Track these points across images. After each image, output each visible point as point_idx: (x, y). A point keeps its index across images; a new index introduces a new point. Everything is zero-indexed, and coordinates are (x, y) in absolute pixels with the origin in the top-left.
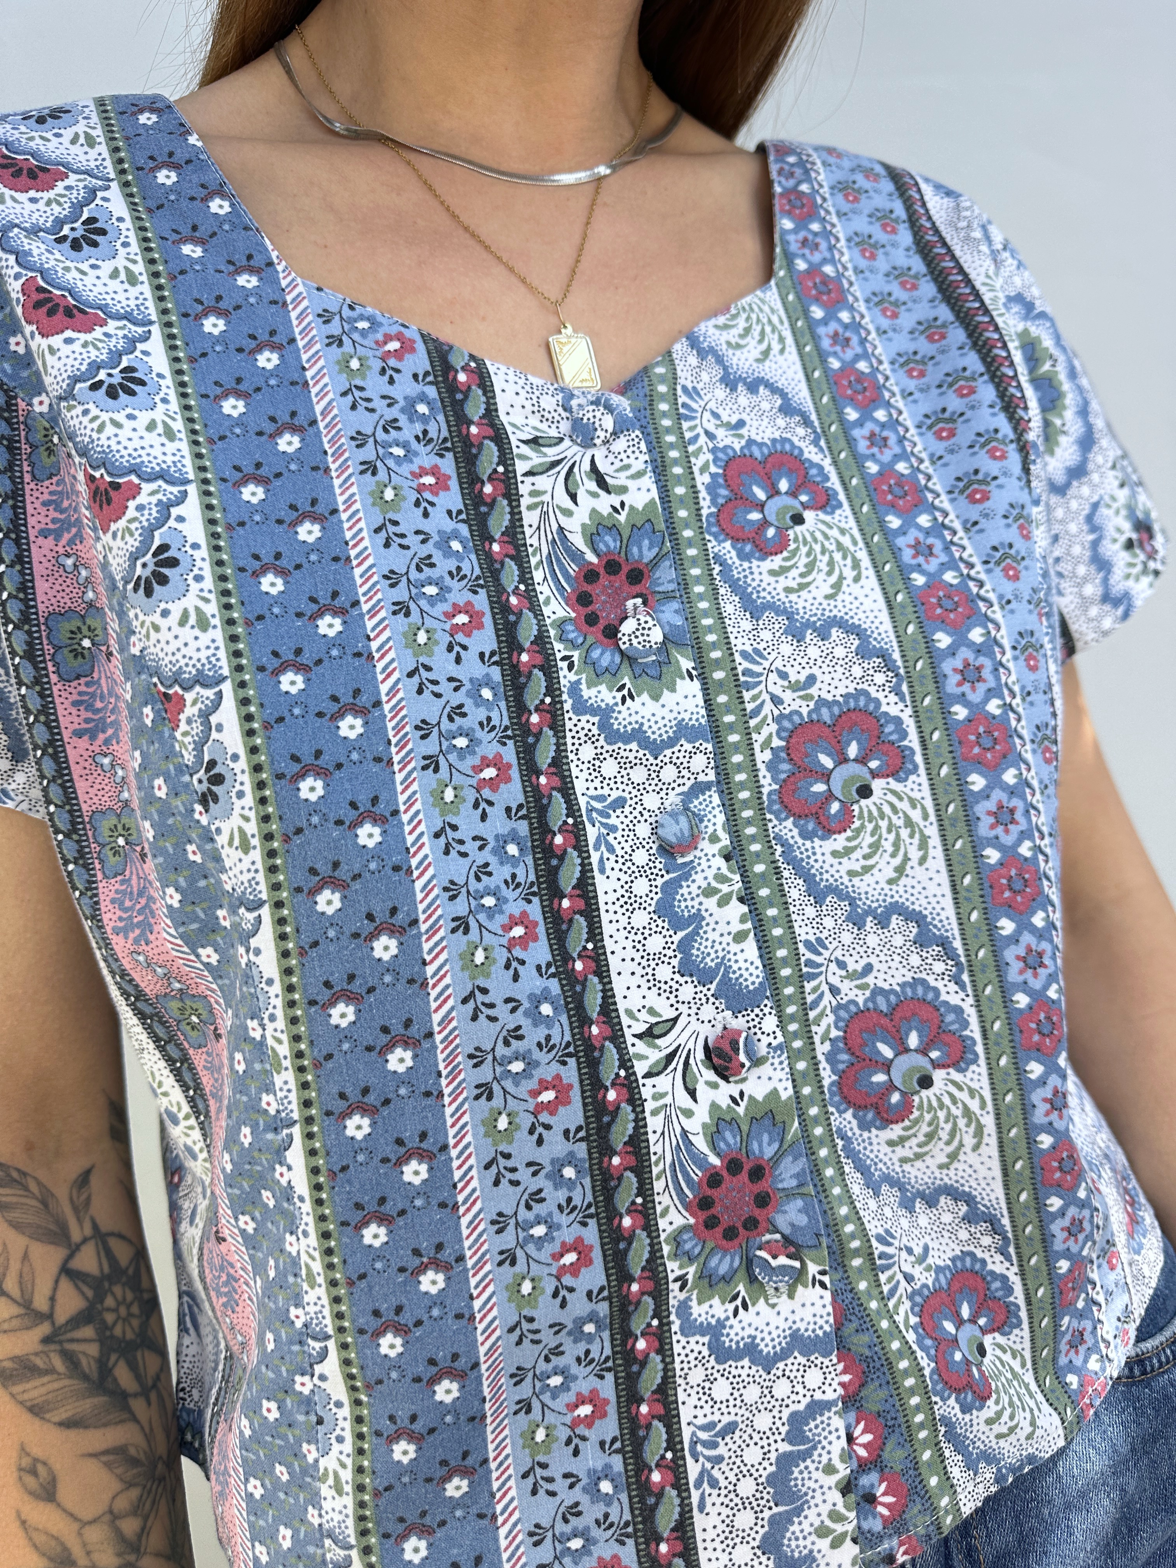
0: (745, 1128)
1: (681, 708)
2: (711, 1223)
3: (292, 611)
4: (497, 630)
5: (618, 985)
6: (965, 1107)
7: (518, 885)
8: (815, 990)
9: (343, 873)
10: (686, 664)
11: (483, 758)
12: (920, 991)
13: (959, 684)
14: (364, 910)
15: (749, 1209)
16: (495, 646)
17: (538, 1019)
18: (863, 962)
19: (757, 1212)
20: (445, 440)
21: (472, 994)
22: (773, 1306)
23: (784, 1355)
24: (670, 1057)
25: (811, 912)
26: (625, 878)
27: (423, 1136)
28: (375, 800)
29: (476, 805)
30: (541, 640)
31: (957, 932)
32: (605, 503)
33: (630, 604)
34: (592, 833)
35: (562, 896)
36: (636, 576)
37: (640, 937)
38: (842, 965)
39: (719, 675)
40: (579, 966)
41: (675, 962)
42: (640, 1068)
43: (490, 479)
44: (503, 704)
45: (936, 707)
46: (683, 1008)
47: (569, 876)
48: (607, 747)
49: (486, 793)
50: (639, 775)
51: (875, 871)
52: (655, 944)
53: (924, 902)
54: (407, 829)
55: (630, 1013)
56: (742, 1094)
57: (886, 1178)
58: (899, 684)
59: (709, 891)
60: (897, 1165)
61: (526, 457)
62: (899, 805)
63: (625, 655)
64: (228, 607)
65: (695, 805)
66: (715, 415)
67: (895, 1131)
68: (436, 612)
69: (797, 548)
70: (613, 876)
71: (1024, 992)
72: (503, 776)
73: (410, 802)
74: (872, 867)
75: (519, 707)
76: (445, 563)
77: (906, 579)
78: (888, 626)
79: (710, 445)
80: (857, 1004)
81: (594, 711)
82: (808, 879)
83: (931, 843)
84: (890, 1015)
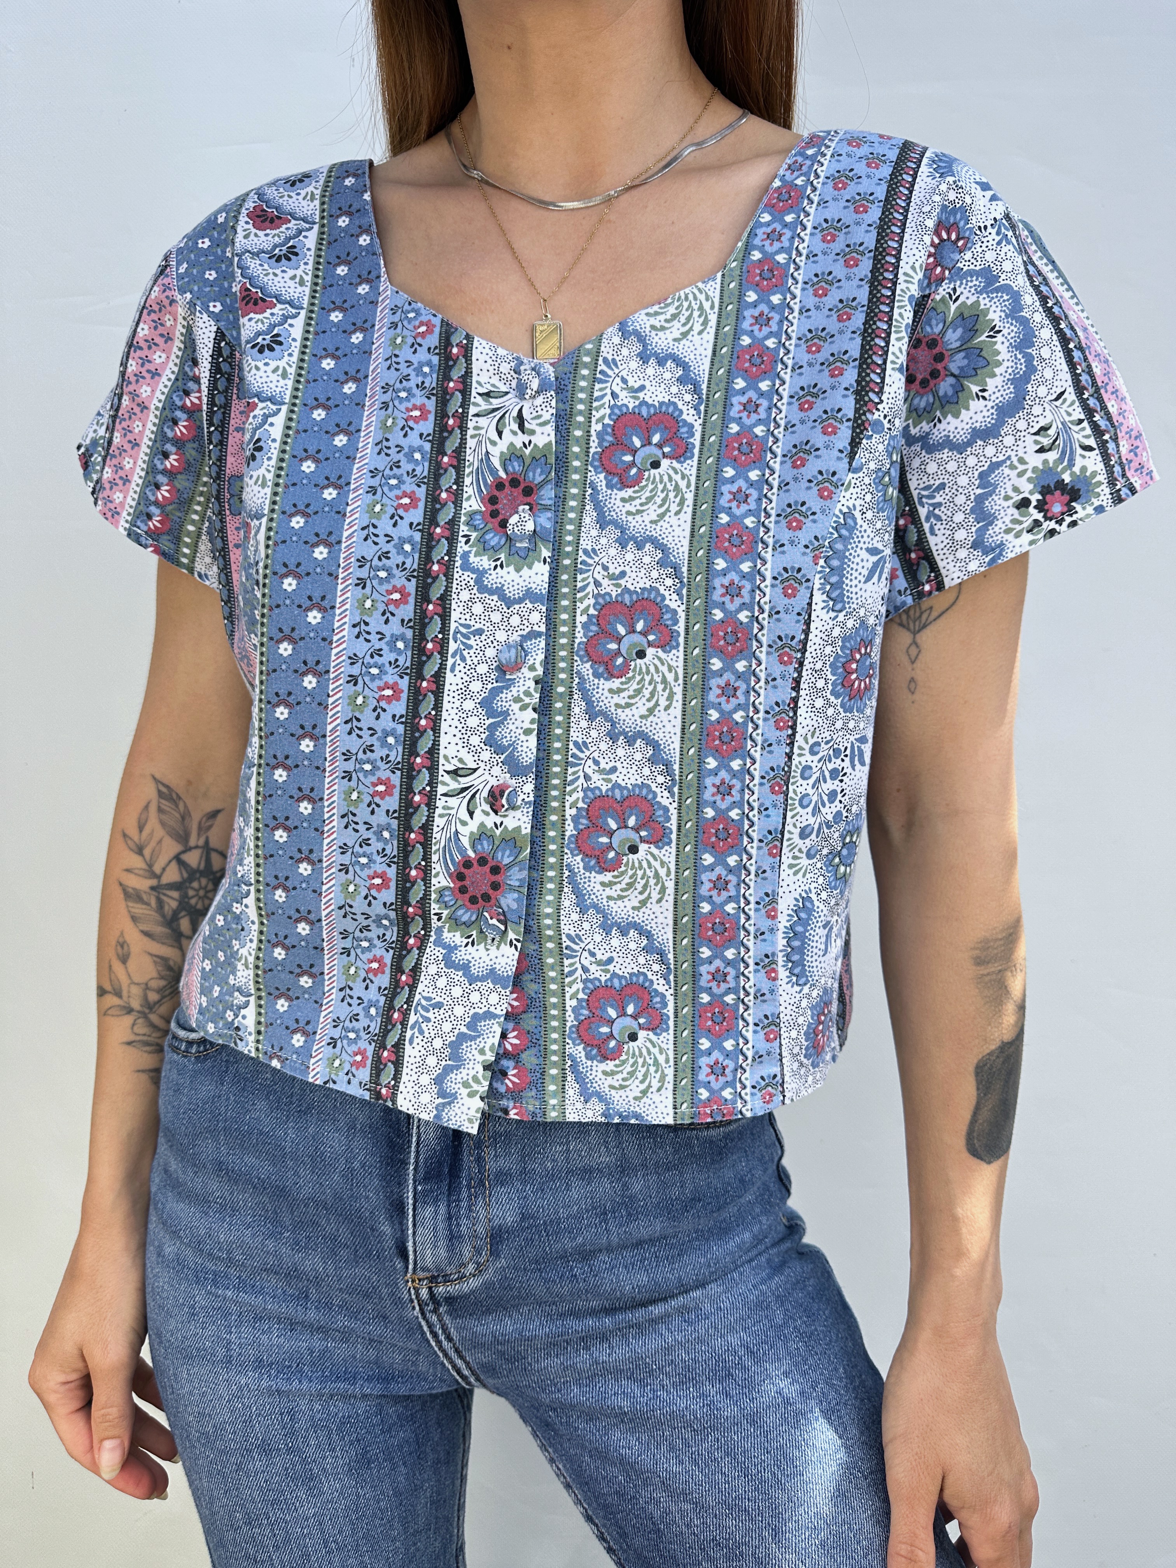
0: (497, 843)
1: (531, 580)
2: (463, 890)
3: (313, 483)
4: (425, 511)
5: (443, 740)
6: (657, 872)
7: (398, 666)
8: (574, 773)
9: (296, 635)
10: (545, 554)
11: (394, 586)
12: (644, 792)
13: (723, 596)
14: (303, 658)
16: (421, 520)
17: (384, 744)
18: (611, 765)
19: (491, 892)
20: (433, 389)
21: (351, 720)
22: (487, 950)
23: (483, 979)
24: (464, 790)
25: (584, 724)
26: (466, 678)
27: (312, 790)
28: (323, 598)
29: (383, 614)
30: (453, 522)
31: (678, 759)
32: (519, 439)
33: (520, 508)
34: (452, 646)
35: (424, 680)
36: (528, 491)
37: (465, 715)
38: (596, 763)
39: (565, 562)
40: (423, 722)
41: (484, 736)
42: (441, 789)
43: (454, 416)
44: (417, 556)
45: (702, 608)
46: (482, 765)
47: (430, 669)
48: (478, 595)
49: (392, 608)
50: (496, 617)
51: (634, 708)
52: (473, 722)
53: (661, 735)
54: (337, 618)
55: (447, 758)
56: (502, 823)
57: (595, 906)
58: (681, 588)
59: (517, 700)
60: (604, 901)
61: (478, 404)
62: (661, 668)
63: (509, 539)
64: (279, 476)
65: (528, 644)
66: (624, 381)
67: (608, 877)
68: (392, 495)
69: (646, 485)
70: (459, 675)
71: (713, 808)
72: (404, 600)
73: (343, 603)
74: (633, 704)
75: (427, 559)
76: (406, 466)
77: (714, 517)
78: (686, 549)
79: (612, 402)
80: (600, 790)
81: (474, 570)
82: (589, 703)
83: (676, 698)
84: (621, 803)
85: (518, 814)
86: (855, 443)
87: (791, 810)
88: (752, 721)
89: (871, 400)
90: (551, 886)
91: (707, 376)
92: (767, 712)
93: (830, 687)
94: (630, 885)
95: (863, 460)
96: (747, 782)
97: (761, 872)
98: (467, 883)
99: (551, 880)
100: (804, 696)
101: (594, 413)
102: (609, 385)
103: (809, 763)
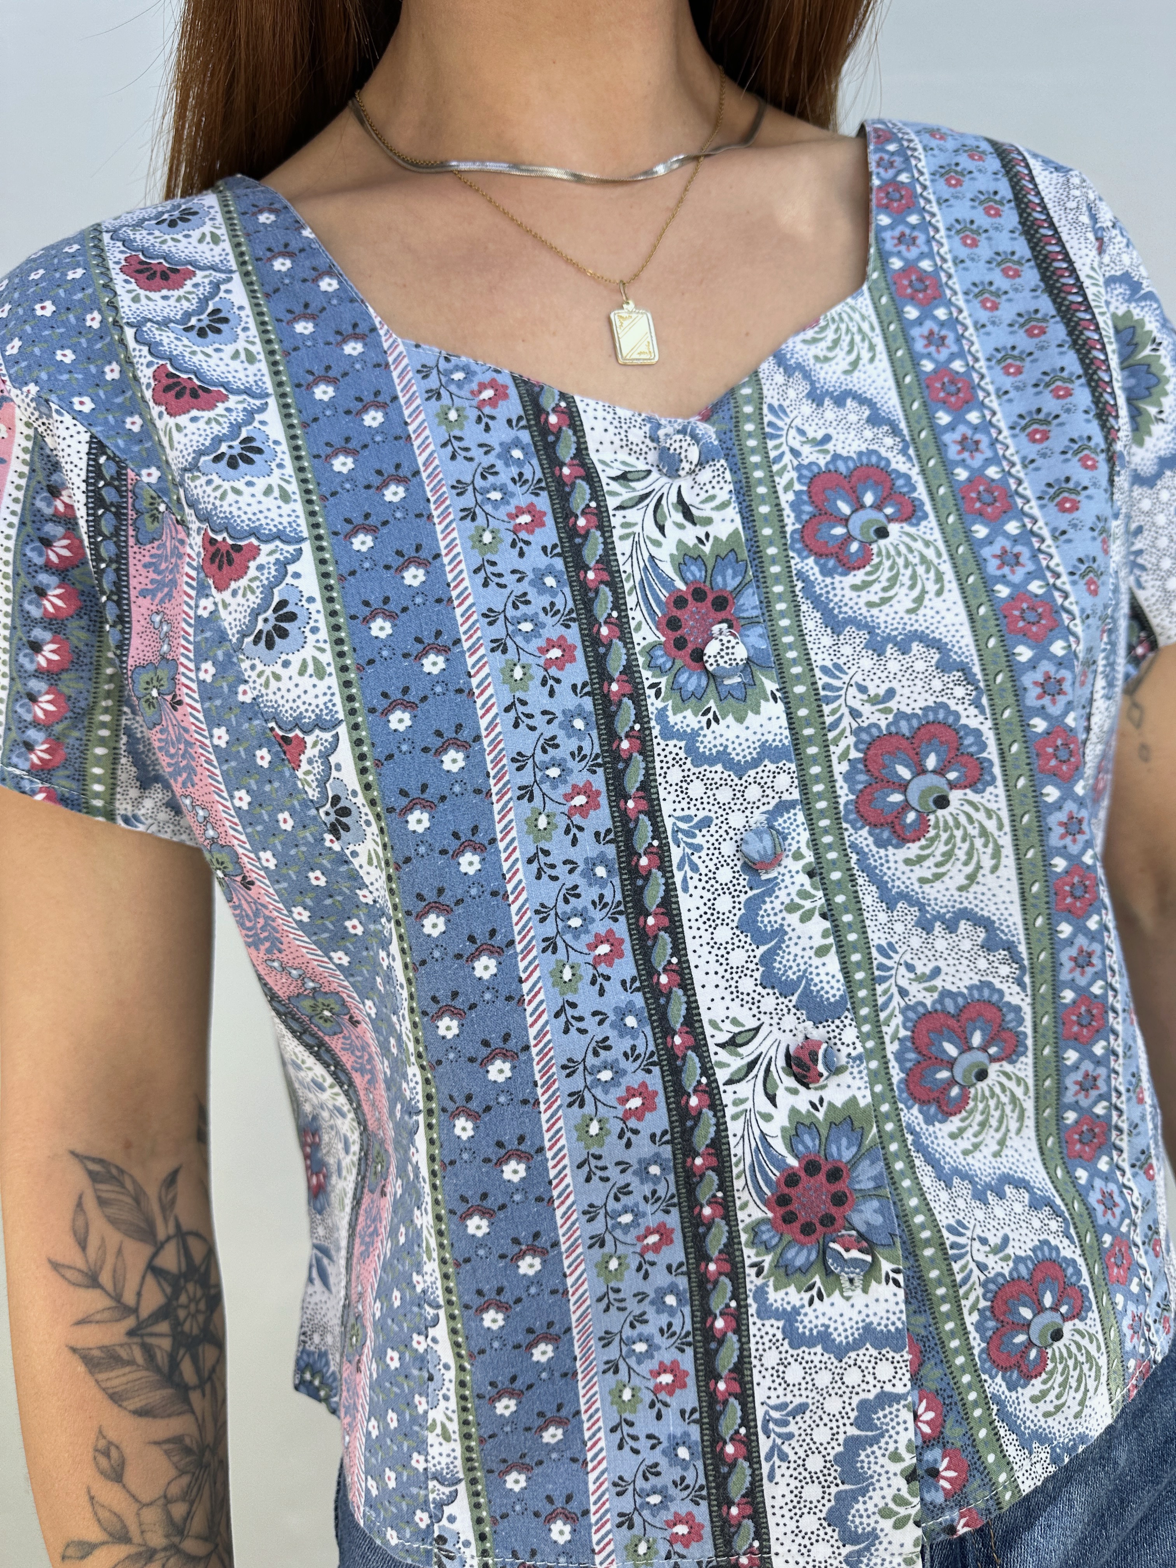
0: (824, 1132)
1: (764, 730)
2: (788, 1218)
3: (399, 653)
4: (588, 663)
5: (702, 997)
6: (1012, 1094)
7: (606, 905)
8: (885, 992)
9: (447, 899)
10: (771, 686)
11: (574, 787)
12: (985, 993)
13: (1040, 697)
14: (466, 933)
15: (825, 1207)
16: (587, 678)
17: (623, 1030)
18: (931, 966)
19: (833, 1209)
20: (540, 481)
21: (563, 1009)
22: (848, 1299)
23: (856, 1345)
24: (752, 1064)
25: (883, 917)
26: (708, 895)
27: (521, 1139)
28: (475, 830)
29: (567, 831)
30: (630, 670)
31: (1022, 937)
32: (690, 535)
33: (716, 629)
34: (676, 854)
35: (648, 914)
36: (721, 603)
37: (722, 951)
38: (911, 968)
39: (800, 689)
40: (664, 979)
41: (757, 975)
42: (722, 1075)
43: (583, 513)
44: (594, 733)
45: (1016, 720)
46: (765, 1019)
47: (654, 895)
48: (694, 770)
49: (577, 819)
50: (725, 795)
51: (946, 878)
52: (738, 958)
53: (992, 908)
54: (503, 856)
55: (714, 1024)
56: (821, 1100)
57: (956, 1171)
58: (979, 698)
59: (792, 908)
60: (961, 1158)
61: (615, 492)
62: (975, 815)
63: (712, 676)
64: (341, 656)
65: (780, 823)
66: (801, 432)
67: (955, 1123)
68: (531, 647)
70: (697, 893)
71: (1071, 988)
72: (592, 803)
73: (506, 831)
74: (944, 874)
75: (610, 734)
76: (538, 600)
77: (990, 591)
79: (796, 462)
80: (924, 1005)
81: (680, 736)
82: (882, 886)
83: (1004, 852)
84: (957, 1017)
85: (845, 1078)
86: (1111, 481)
89: (1112, 426)
91: (900, 412)
94: (983, 1125)
98: (794, 1206)
101: (777, 480)
102: (784, 439)
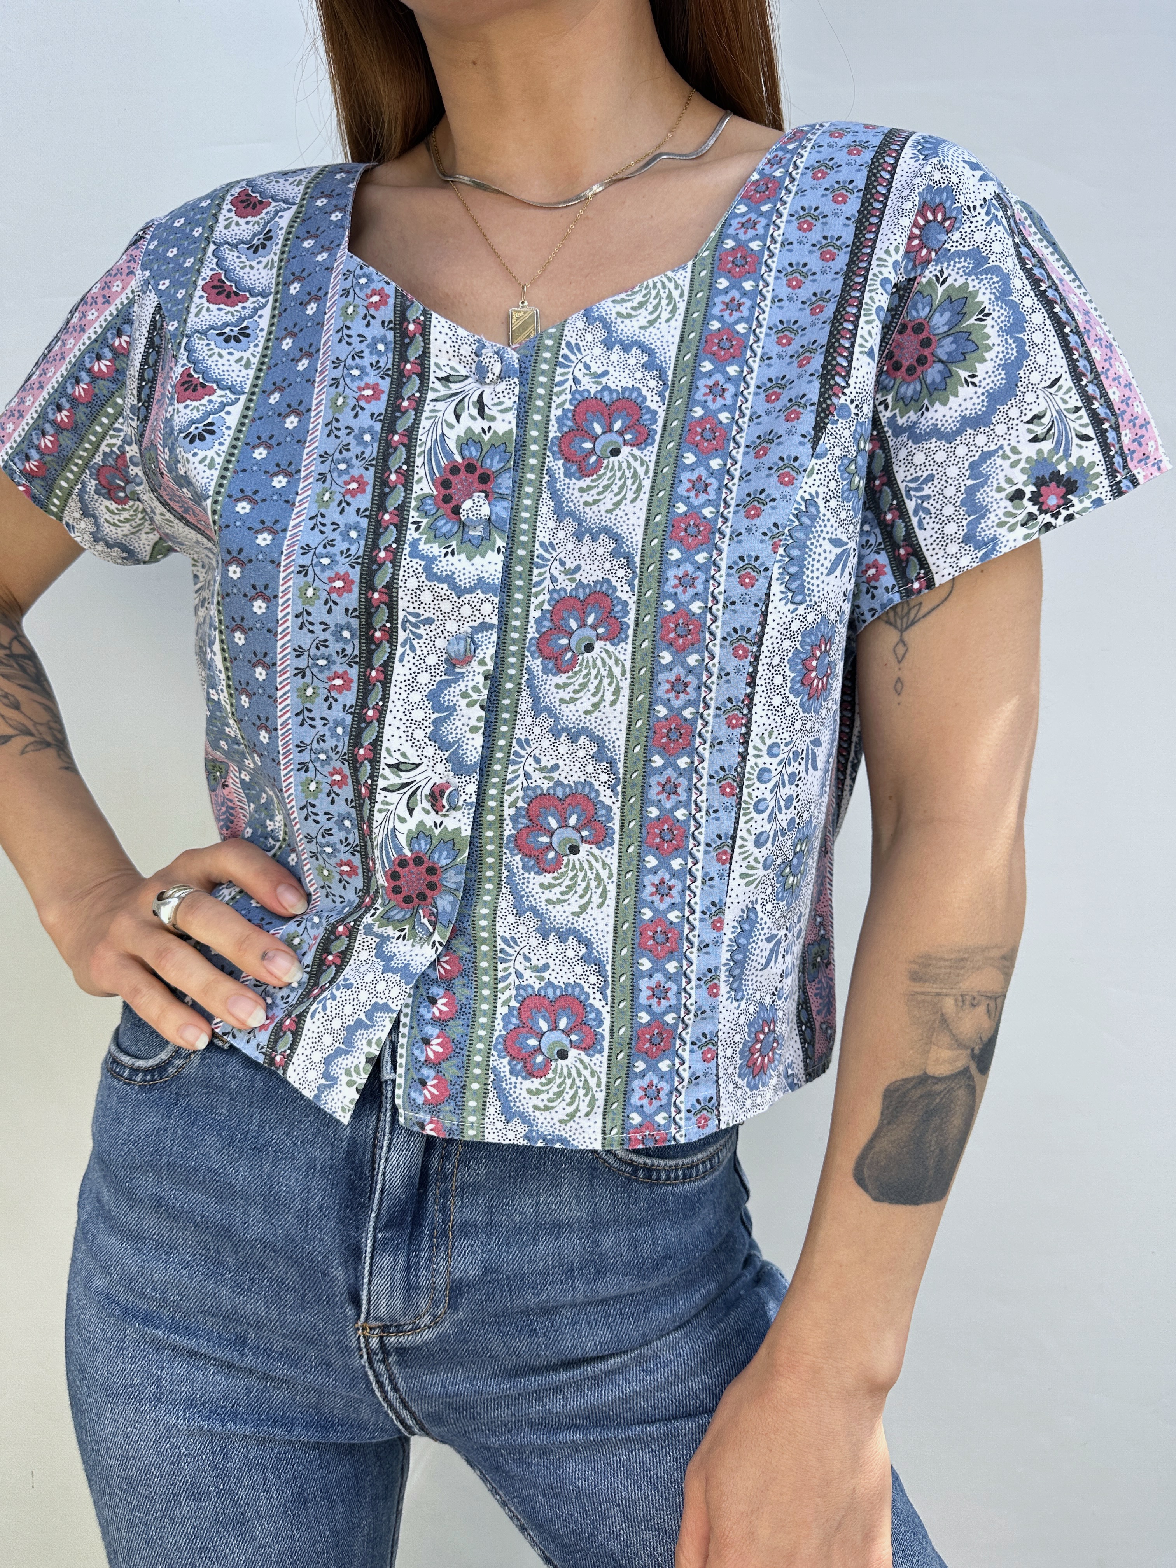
0: (435, 842)
1: (484, 569)
2: (397, 890)
3: (263, 470)
4: (373, 496)
5: (387, 732)
6: (598, 874)
7: (346, 656)
8: (514, 772)
10: (500, 543)
11: (337, 574)
12: (587, 789)
13: (675, 586)
14: (253, 649)
15: (422, 888)
16: (369, 506)
17: (334, 734)
18: (553, 762)
19: (427, 892)
20: (388, 369)
21: (302, 711)
24: (405, 785)
25: (529, 721)
26: (414, 669)
28: (266, 586)
29: (326, 603)
30: (402, 509)
31: (622, 757)
32: (478, 425)
33: (475, 493)
34: (402, 636)
35: (373, 669)
36: (485, 478)
37: (410, 708)
38: (537, 760)
39: (522, 552)
40: (370, 713)
41: (428, 730)
42: (382, 783)
43: (409, 398)
44: (362, 543)
45: (654, 599)
46: (424, 760)
47: (379, 659)
48: (427, 583)
49: (334, 596)
50: (446, 606)
51: (578, 703)
52: (419, 715)
53: (606, 731)
54: (280, 608)
55: (389, 750)
56: (441, 823)
57: (533, 909)
58: (633, 579)
59: (465, 695)
60: (543, 903)
61: (436, 388)
62: (608, 661)
63: (463, 525)
64: (229, 461)
65: (478, 637)
66: (587, 366)
67: (547, 878)
68: (340, 481)
69: (605, 474)
71: (657, 807)
72: (347, 588)
73: (286, 592)
74: (577, 699)
75: (373, 546)
76: (356, 449)
77: (671, 505)
78: (640, 538)
79: (574, 388)
80: (542, 789)
81: (422, 557)
82: (536, 700)
83: (622, 692)
84: (562, 801)
85: (459, 814)
86: (819, 428)
87: (744, 815)
88: (702, 717)
89: (837, 384)
90: (489, 886)
91: (673, 362)
92: (718, 708)
93: (789, 685)
94: (570, 888)
95: (828, 446)
96: (695, 780)
97: (708, 879)
98: (401, 883)
99: (490, 880)
100: (760, 693)
101: (554, 398)
102: (571, 370)
103: (768, 766)
